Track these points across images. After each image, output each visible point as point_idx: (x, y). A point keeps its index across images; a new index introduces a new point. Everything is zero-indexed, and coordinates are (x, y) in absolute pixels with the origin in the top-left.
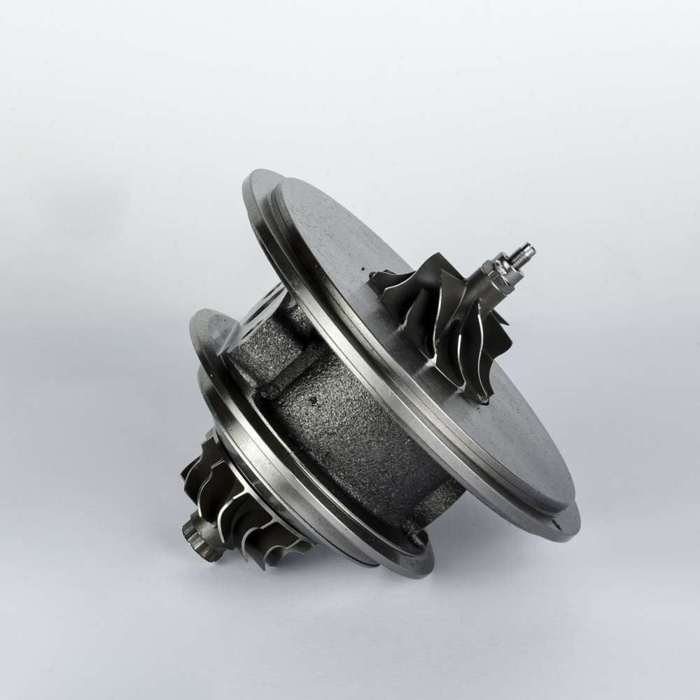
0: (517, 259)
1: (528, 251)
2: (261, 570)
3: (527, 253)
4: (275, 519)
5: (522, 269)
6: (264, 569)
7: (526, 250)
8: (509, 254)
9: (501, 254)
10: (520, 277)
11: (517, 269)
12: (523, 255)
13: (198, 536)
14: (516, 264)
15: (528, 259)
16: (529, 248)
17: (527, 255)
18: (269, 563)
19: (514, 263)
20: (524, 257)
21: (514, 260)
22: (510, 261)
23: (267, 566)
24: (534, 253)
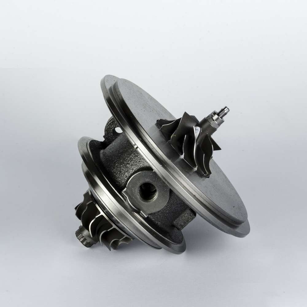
0: (222, 113)
1: (226, 110)
2: (109, 251)
4: (114, 226)
5: (224, 118)
6: (110, 250)
7: (225, 110)
8: (218, 111)
9: (214, 111)
10: (223, 121)
11: (221, 118)
12: (224, 112)
14: (221, 116)
15: (226, 114)
16: (226, 108)
17: (226, 112)
18: (113, 248)
19: (220, 115)
20: (224, 113)
22: (218, 114)
23: (112, 249)
24: (229, 111)
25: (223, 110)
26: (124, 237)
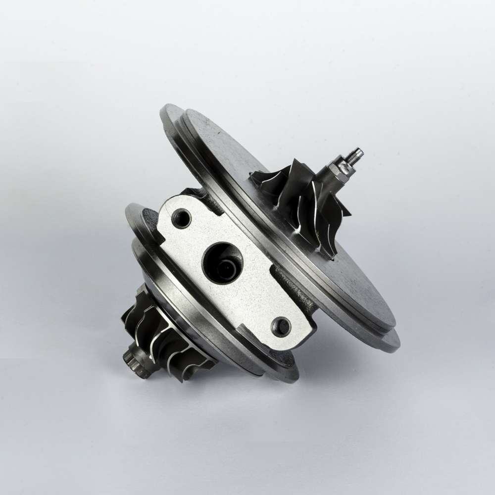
0: (352, 158)
3: (358, 154)
4: (191, 345)
5: (354, 166)
7: (357, 152)
8: (345, 156)
10: (354, 171)
11: (352, 165)
12: (355, 156)
13: (135, 360)
14: (351, 162)
15: (358, 159)
16: (359, 150)
17: (358, 155)
21: (350, 159)
22: (347, 160)
23: (184, 381)
24: (363, 154)
25: (354, 153)
26: (206, 361)
